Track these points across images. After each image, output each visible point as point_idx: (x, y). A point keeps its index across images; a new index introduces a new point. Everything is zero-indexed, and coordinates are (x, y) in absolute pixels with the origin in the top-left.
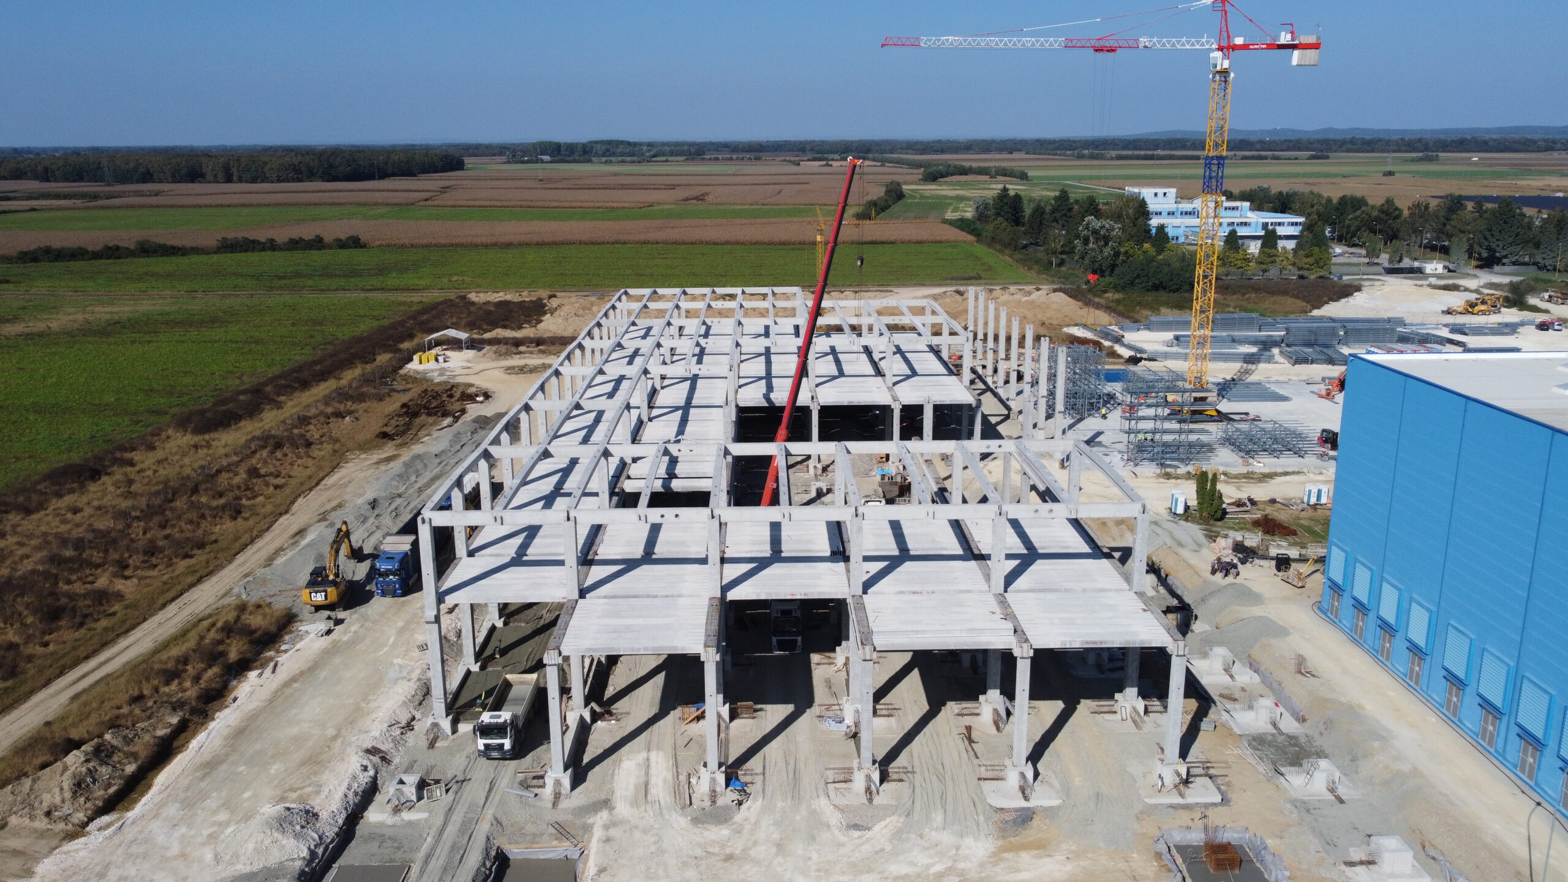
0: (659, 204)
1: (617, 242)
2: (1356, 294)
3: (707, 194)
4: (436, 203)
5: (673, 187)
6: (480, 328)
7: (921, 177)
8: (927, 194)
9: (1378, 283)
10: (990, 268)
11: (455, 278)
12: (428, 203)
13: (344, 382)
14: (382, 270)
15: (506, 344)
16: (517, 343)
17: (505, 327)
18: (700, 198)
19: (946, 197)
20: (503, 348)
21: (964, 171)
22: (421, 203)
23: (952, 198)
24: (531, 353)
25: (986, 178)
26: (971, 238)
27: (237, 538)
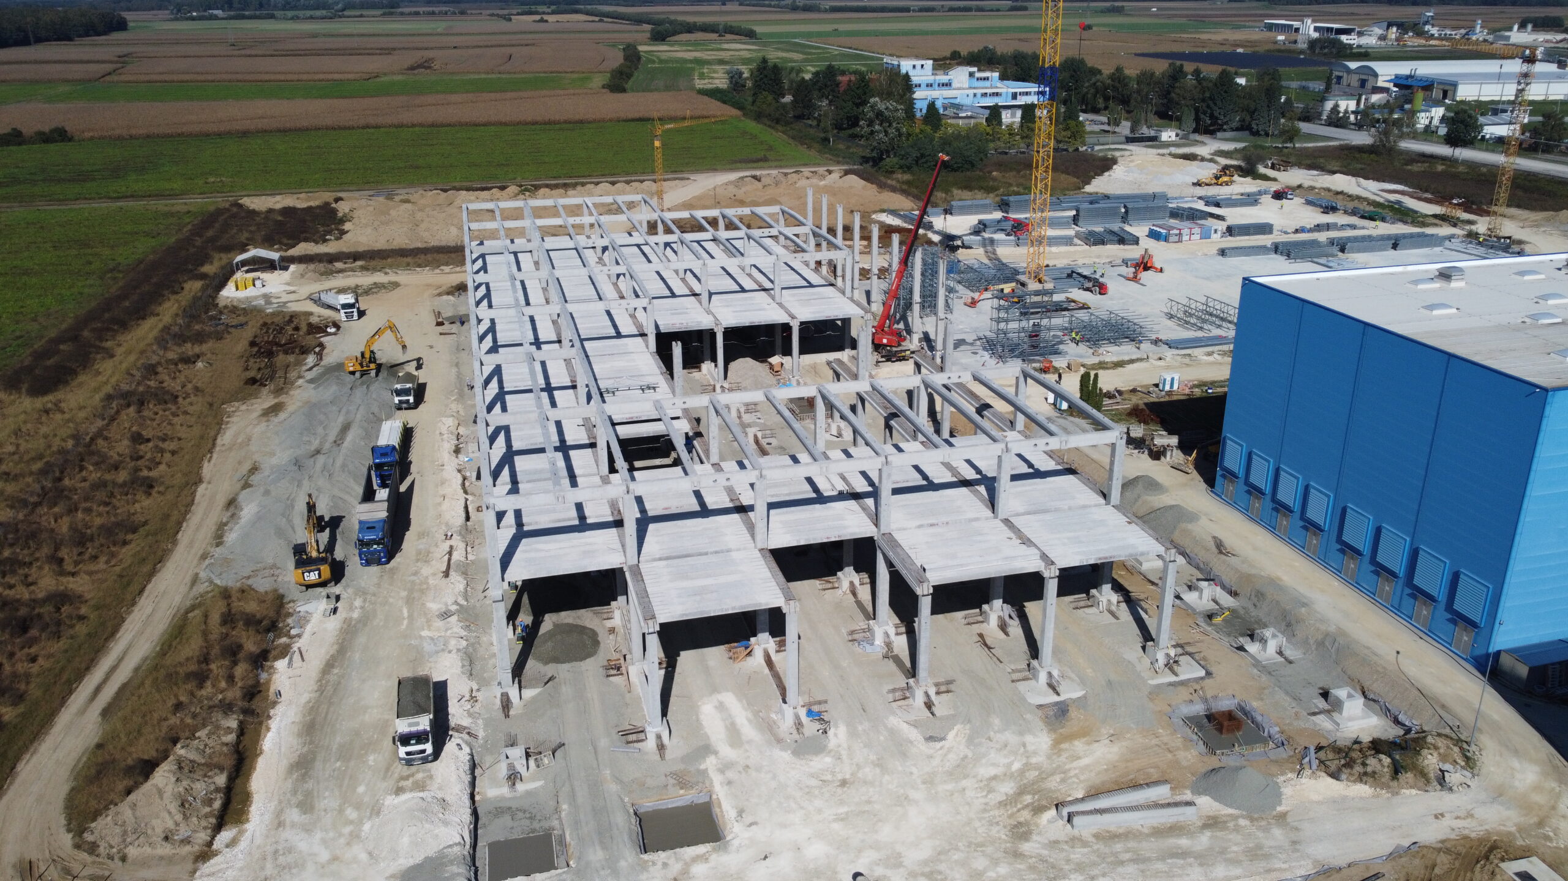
0: (385, 74)
1: (367, 127)
2: (1115, 167)
3: (432, 60)
4: (123, 78)
5: (388, 51)
6: (280, 243)
7: (648, 35)
8: (664, 56)
9: (1127, 153)
10: (771, 148)
11: (212, 180)
12: (114, 78)
13: (167, 319)
14: (117, 172)
15: (320, 261)
16: (331, 258)
17: (306, 240)
18: (426, 65)
19: (685, 61)
20: (321, 267)
21: (690, 28)
22: (107, 78)
23: (691, 61)
24: (353, 270)
25: (714, 36)
26: (735, 112)
27: (166, 517)
